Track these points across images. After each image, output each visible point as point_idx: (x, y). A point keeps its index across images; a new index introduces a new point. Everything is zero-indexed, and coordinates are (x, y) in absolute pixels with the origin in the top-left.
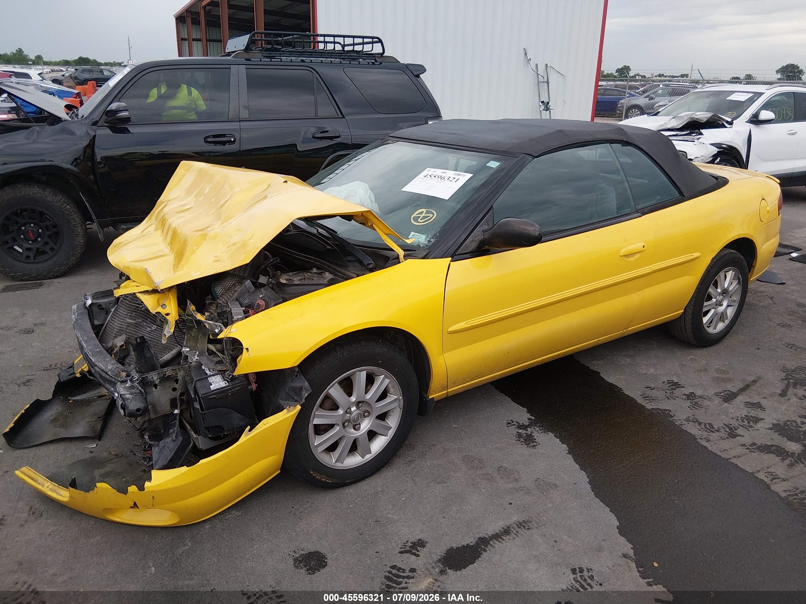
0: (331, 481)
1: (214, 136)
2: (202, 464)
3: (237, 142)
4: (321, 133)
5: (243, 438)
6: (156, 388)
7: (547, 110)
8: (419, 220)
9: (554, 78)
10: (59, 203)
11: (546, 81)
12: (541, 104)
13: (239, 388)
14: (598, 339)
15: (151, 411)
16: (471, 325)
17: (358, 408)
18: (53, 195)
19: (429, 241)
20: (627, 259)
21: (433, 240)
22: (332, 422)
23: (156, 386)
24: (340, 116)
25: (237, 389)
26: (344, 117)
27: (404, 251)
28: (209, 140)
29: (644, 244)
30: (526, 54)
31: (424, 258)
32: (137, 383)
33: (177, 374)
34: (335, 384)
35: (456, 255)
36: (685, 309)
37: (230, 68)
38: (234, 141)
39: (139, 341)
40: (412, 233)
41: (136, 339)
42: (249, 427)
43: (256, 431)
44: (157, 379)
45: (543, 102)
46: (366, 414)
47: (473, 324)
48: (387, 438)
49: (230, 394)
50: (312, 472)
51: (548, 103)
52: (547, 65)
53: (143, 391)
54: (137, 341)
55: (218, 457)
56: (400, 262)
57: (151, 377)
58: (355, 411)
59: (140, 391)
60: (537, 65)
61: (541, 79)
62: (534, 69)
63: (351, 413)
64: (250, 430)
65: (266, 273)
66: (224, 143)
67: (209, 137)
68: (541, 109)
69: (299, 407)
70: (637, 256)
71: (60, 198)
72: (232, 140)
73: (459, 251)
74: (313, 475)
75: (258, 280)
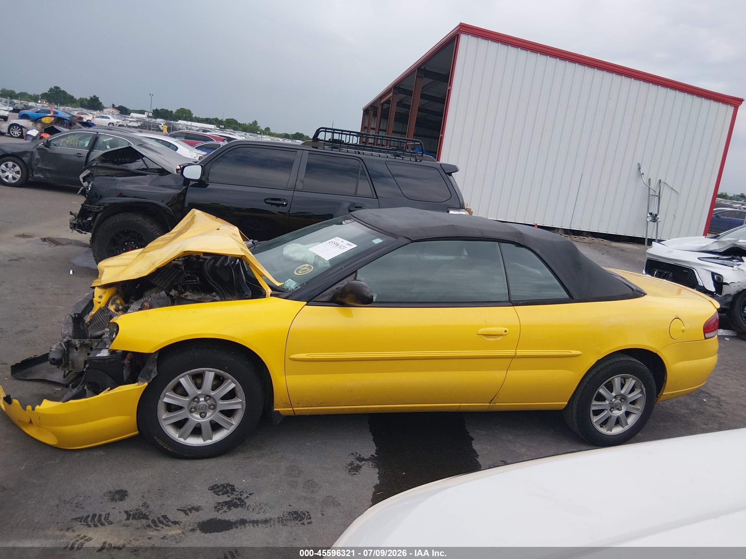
0: (171, 450)
1: (272, 199)
2: (70, 403)
3: (288, 206)
4: (355, 208)
5: (102, 395)
6: (77, 350)
7: (654, 222)
8: (299, 272)
9: (666, 194)
10: (152, 231)
11: (657, 194)
12: (649, 215)
13: (114, 360)
14: (459, 404)
15: (70, 366)
16: (311, 357)
17: (206, 400)
18: (150, 224)
19: (297, 287)
20: (486, 338)
21: (299, 287)
22: (179, 404)
23: (77, 349)
24: (375, 197)
25: (113, 360)
26: (377, 198)
27: (272, 290)
28: (267, 201)
29: (507, 329)
30: (639, 168)
31: (286, 298)
32: (63, 343)
33: (92, 344)
34: (185, 375)
35: (312, 301)
36: (569, 402)
37: (296, 152)
38: (286, 205)
39: (77, 316)
40: (290, 280)
41: (75, 314)
42: (109, 388)
43: (112, 392)
44: (78, 344)
45: (651, 214)
46: (212, 407)
47: (313, 357)
48: (229, 431)
49: (107, 363)
50: (155, 438)
51: (656, 215)
52: (660, 180)
53: (66, 349)
54: (75, 316)
55: (81, 402)
56: (265, 297)
57: (74, 341)
58: (202, 401)
59: (64, 349)
60: (650, 180)
61: (652, 192)
62: (647, 183)
63: (198, 401)
64: (109, 391)
65: (176, 288)
66: (278, 205)
67: (268, 199)
68: (648, 220)
69: (146, 384)
70: (499, 338)
71: (154, 227)
72: (285, 203)
73: (315, 299)
74: (157, 440)
75: (170, 292)
